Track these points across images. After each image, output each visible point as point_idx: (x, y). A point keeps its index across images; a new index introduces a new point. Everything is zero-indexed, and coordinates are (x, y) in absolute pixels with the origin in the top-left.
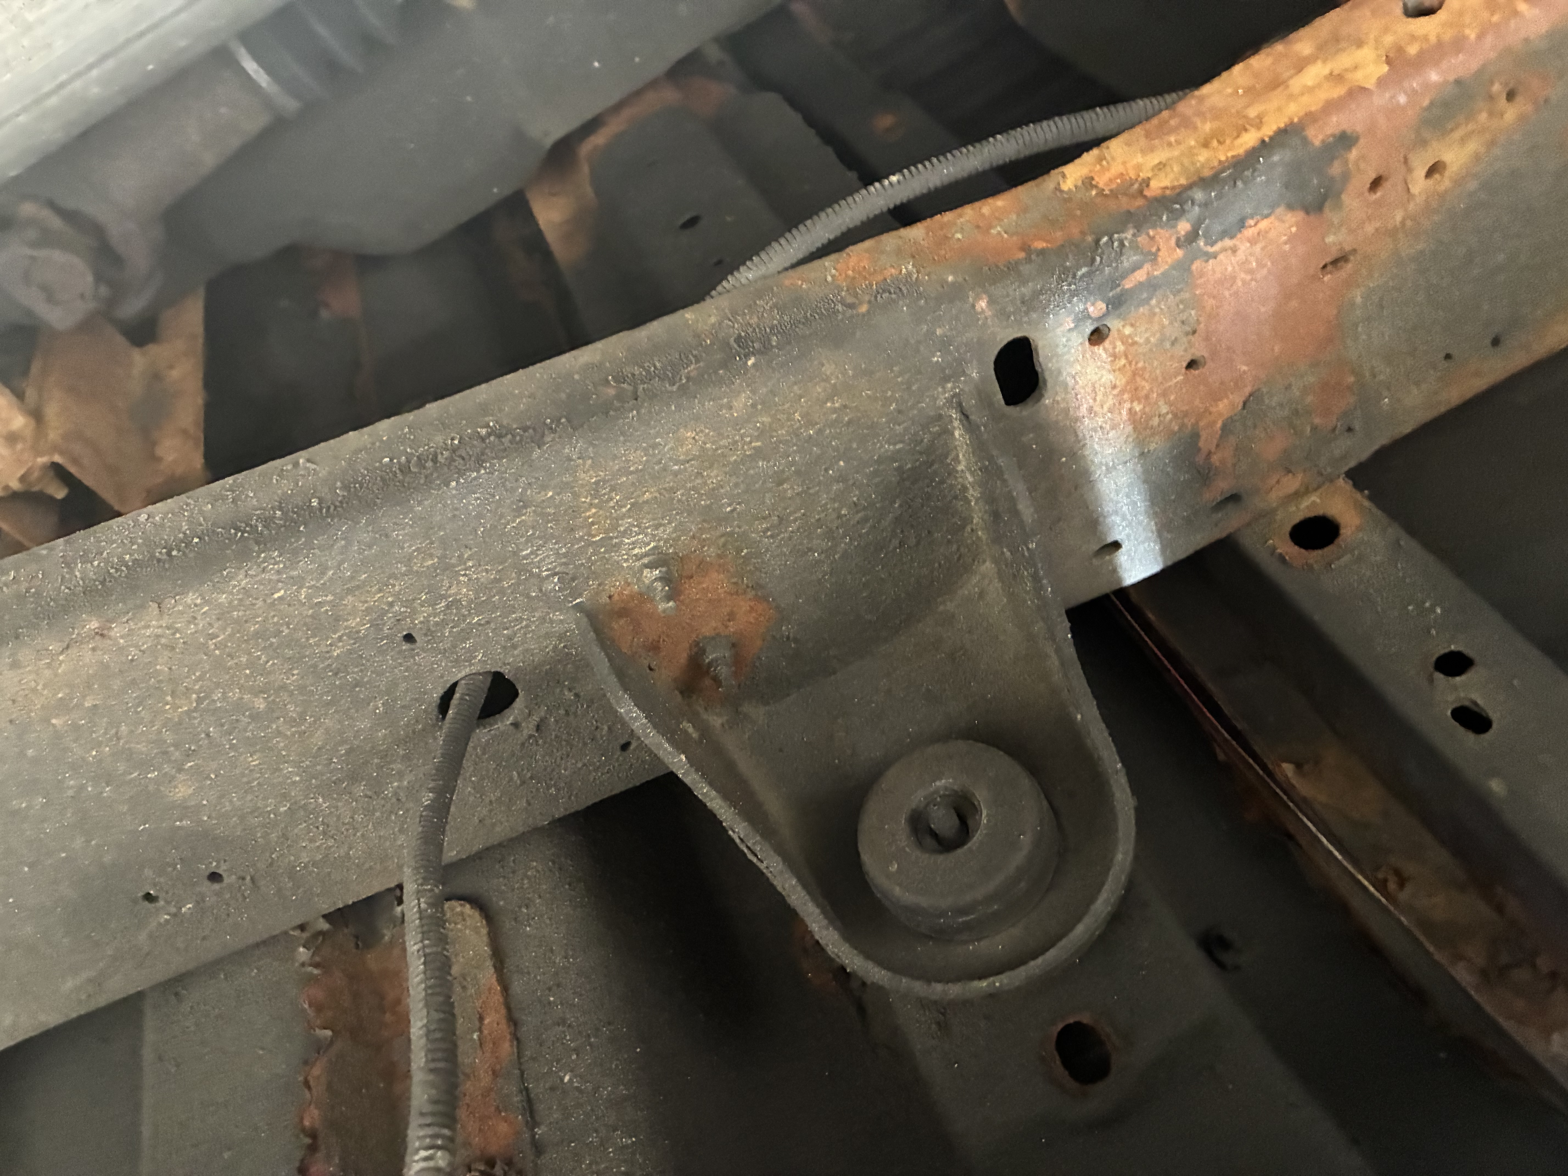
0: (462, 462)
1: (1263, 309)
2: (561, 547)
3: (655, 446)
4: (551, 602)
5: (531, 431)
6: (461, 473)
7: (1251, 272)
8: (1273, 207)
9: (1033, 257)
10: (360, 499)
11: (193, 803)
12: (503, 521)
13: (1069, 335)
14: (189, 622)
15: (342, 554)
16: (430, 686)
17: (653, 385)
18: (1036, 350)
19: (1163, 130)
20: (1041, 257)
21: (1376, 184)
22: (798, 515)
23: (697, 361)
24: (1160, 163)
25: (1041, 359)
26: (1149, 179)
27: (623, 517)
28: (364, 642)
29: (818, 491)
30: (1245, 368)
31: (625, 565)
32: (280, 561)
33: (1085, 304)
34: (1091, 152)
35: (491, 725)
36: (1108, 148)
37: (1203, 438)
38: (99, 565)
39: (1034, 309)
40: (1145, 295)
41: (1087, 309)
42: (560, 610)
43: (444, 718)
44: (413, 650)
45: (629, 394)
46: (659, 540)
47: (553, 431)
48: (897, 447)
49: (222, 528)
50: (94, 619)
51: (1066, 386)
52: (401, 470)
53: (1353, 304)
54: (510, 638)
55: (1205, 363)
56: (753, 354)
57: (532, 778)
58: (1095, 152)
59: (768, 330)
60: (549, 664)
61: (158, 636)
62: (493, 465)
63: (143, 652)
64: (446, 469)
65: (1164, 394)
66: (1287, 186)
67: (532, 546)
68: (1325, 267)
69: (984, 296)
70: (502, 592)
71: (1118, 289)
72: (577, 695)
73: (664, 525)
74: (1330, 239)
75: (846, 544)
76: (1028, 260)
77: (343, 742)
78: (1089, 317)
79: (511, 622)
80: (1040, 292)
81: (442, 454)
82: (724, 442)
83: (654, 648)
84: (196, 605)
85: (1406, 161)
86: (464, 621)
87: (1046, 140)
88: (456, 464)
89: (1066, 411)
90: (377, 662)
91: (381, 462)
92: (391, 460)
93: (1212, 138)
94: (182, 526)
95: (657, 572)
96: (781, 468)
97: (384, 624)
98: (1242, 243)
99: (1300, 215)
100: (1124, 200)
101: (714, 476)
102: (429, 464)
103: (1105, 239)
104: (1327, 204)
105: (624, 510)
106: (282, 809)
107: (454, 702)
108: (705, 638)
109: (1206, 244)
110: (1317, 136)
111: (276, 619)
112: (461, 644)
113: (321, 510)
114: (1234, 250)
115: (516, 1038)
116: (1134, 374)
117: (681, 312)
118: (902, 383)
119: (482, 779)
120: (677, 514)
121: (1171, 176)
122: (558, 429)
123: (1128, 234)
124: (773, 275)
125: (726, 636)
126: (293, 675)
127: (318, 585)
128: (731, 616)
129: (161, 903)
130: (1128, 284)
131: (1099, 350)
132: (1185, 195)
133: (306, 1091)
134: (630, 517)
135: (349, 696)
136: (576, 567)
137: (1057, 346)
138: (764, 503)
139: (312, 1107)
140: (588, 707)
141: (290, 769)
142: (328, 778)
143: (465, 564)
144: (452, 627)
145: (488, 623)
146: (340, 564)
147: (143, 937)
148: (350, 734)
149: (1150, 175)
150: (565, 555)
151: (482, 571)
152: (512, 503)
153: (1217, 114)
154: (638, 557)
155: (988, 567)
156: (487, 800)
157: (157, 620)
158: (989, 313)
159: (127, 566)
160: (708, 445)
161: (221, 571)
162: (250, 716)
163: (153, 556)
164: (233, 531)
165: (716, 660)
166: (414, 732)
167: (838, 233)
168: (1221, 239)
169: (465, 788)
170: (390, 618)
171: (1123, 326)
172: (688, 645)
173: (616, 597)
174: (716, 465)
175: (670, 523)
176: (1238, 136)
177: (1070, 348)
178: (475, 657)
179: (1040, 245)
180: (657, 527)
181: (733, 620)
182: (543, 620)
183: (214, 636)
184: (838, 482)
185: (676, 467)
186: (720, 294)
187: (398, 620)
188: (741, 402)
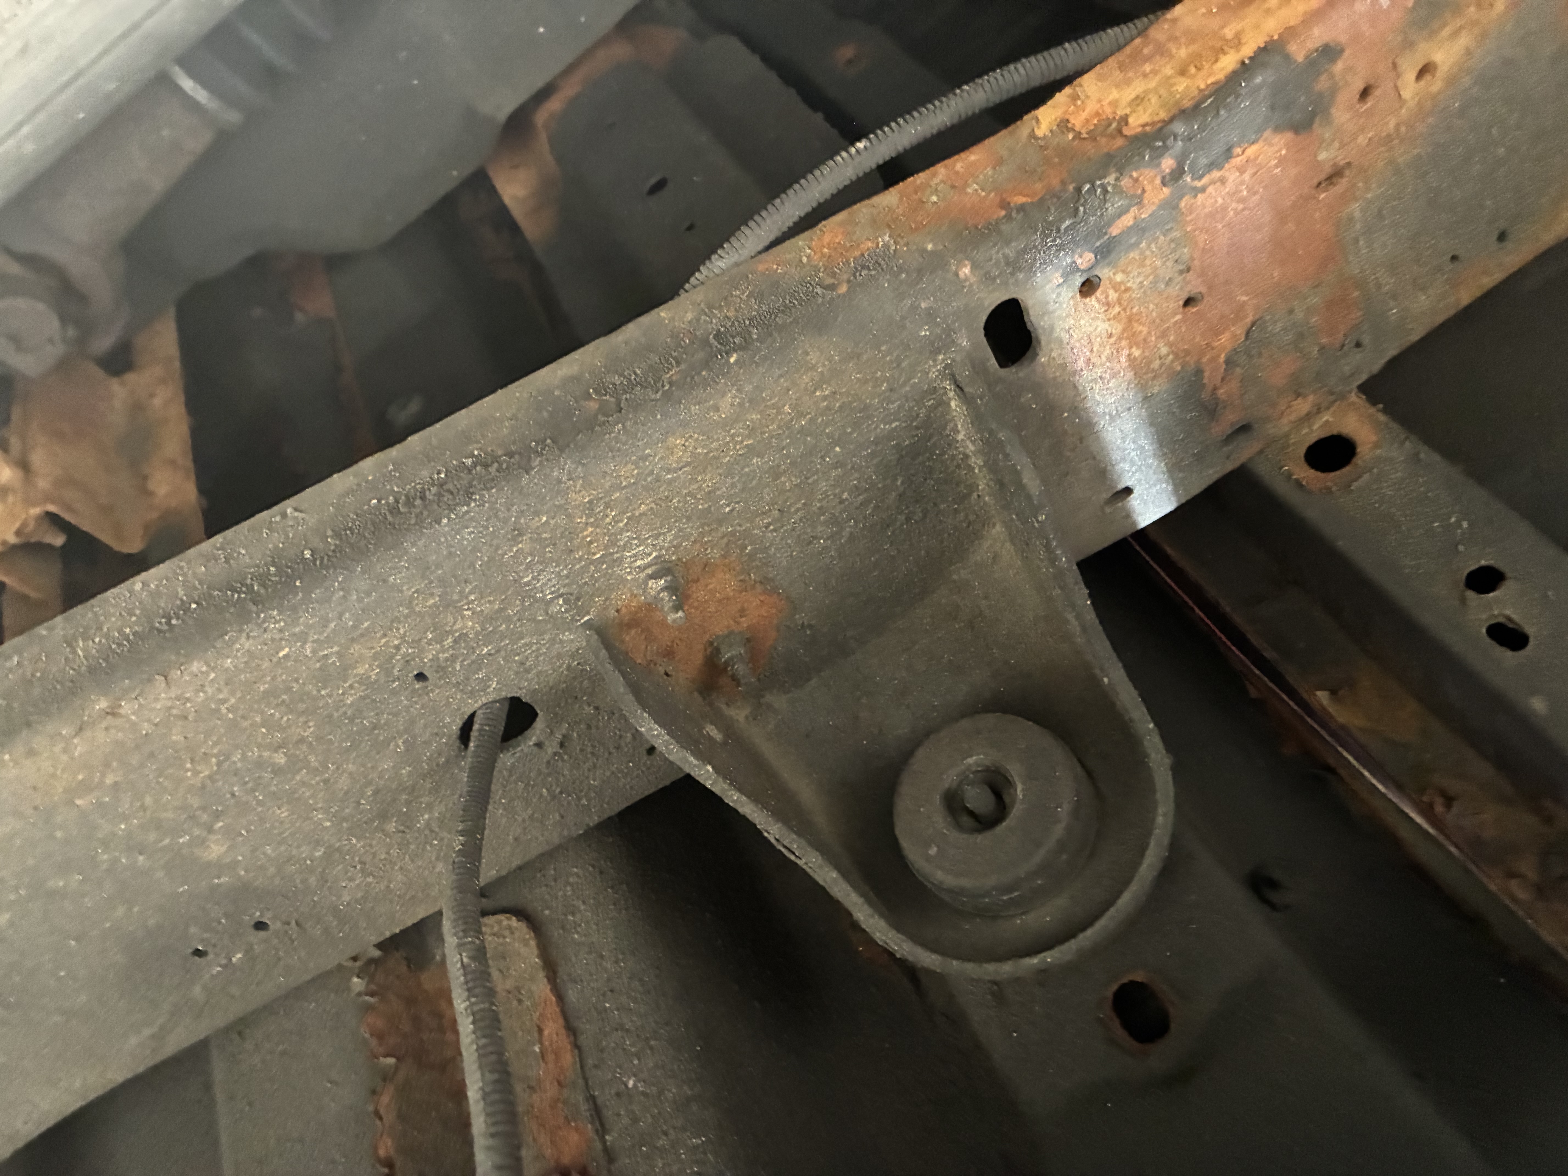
0: (451, 497)
1: (1259, 237)
2: (562, 570)
3: (645, 458)
4: (558, 623)
5: (517, 457)
6: (451, 509)
7: (1242, 200)
8: (1260, 131)
9: (1014, 214)
10: (352, 546)
11: (228, 860)
12: (500, 552)
13: (1058, 291)
14: (198, 691)
15: (341, 604)
16: (448, 720)
17: (635, 395)
18: (1027, 310)
19: (1137, 58)
20: (1022, 214)
21: (1365, 94)
22: (799, 505)
23: (678, 363)
24: (1137, 97)
25: (1032, 318)
26: (1127, 116)
27: (621, 531)
28: (376, 686)
29: (817, 480)
30: (1245, 298)
31: (629, 578)
32: (280, 620)
33: (1072, 257)
34: (1063, 92)
35: (514, 748)
36: (1081, 86)
37: (1206, 374)
38: (100, 641)
39: (1020, 269)
40: (1133, 240)
41: (1075, 262)
42: (569, 630)
43: (466, 746)
44: (427, 687)
45: (613, 406)
46: (660, 550)
47: (539, 454)
48: (894, 425)
49: (218, 590)
50: (102, 698)
51: (1060, 341)
52: (391, 513)
53: (1351, 219)
54: (522, 663)
55: (1203, 297)
56: (735, 351)
57: (561, 793)
58: (1067, 90)
59: (747, 322)
60: (565, 682)
61: (170, 708)
62: (483, 496)
63: (156, 725)
64: (436, 507)
65: (1164, 335)
66: (1273, 108)
67: (533, 572)
68: (1320, 184)
69: (967, 262)
70: (508, 619)
71: (1106, 237)
72: (597, 708)
73: (664, 534)
74: (1322, 156)
75: (850, 527)
76: (1009, 217)
77: (369, 783)
78: (1078, 269)
79: (521, 647)
80: (1024, 251)
81: (429, 490)
82: (714, 445)
83: (669, 653)
84: (202, 673)
85: (1395, 66)
86: (474, 652)
87: (1015, 85)
88: (446, 499)
89: (1064, 366)
90: (392, 704)
91: (369, 505)
92: (379, 501)
93: (1189, 65)
94: (177, 593)
95: (663, 582)
96: (776, 462)
97: (393, 667)
98: (1230, 173)
99: (1289, 135)
100: (1103, 141)
101: (709, 480)
102: (418, 502)
103: (1087, 187)
104: (1317, 121)
105: (621, 525)
106: (317, 854)
107: (474, 734)
108: (718, 637)
109: (1193, 179)
110: (1298, 52)
111: (284, 677)
112: (474, 675)
113: (315, 560)
114: (1223, 181)
115: (576, 1046)
116: (1130, 320)
117: (656, 310)
118: (891, 361)
119: (512, 800)
120: (676, 521)
121: (1149, 111)
122: (544, 452)
123: (1111, 179)
124: (746, 261)
125: (740, 632)
126: (309, 727)
127: (322, 638)
128: (742, 612)
129: (211, 956)
130: (1114, 231)
131: (1092, 301)
132: (1165, 130)
133: (378, 1122)
134: (628, 531)
135: (368, 740)
136: (581, 587)
137: (1048, 303)
138: (762, 498)
139: (384, 1136)
140: (609, 718)
141: (320, 816)
142: (359, 820)
143: (467, 598)
144: (462, 662)
145: (498, 651)
146: (341, 615)
147: (197, 990)
148: (373, 775)
149: (1128, 111)
150: (567, 577)
151: (486, 603)
152: (507, 533)
153: (1192, 37)
154: (642, 569)
155: (998, 529)
156: (520, 819)
157: (166, 693)
158: (973, 279)
159: (128, 640)
160: (699, 450)
161: (222, 636)
162: (273, 772)
163: (153, 628)
164: (229, 593)
165: (731, 658)
166: (438, 765)
167: (808, 209)
168: (1209, 172)
169: (496, 813)
170: (398, 661)
171: (1114, 274)
172: (702, 646)
173: (624, 610)
174: (709, 468)
175: (670, 531)
176: (1216, 61)
177: (1061, 304)
178: (489, 687)
179: (1021, 200)
180: (657, 537)
181: (745, 616)
182: (553, 641)
183: (224, 701)
184: (836, 468)
185: (669, 476)
186: (694, 287)
187: (407, 661)
188: (728, 402)
